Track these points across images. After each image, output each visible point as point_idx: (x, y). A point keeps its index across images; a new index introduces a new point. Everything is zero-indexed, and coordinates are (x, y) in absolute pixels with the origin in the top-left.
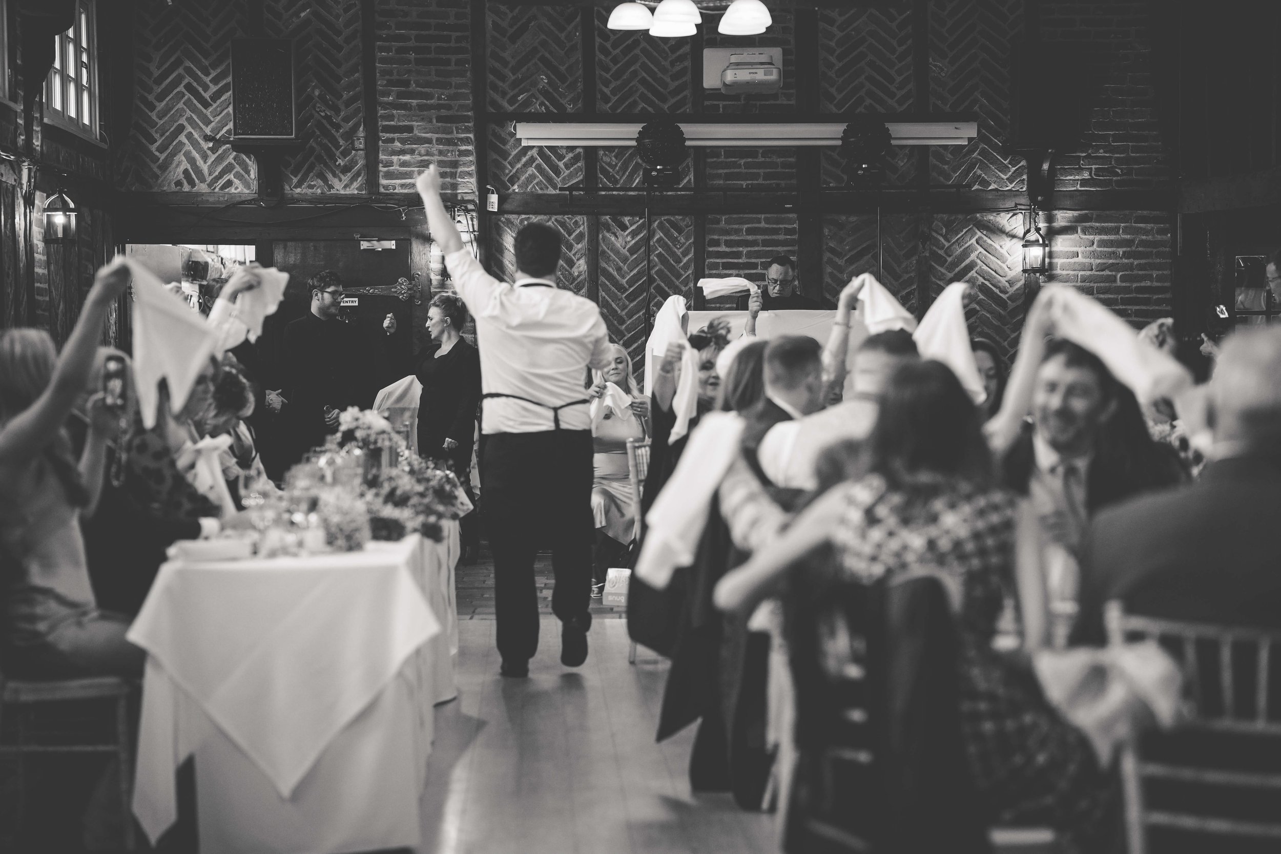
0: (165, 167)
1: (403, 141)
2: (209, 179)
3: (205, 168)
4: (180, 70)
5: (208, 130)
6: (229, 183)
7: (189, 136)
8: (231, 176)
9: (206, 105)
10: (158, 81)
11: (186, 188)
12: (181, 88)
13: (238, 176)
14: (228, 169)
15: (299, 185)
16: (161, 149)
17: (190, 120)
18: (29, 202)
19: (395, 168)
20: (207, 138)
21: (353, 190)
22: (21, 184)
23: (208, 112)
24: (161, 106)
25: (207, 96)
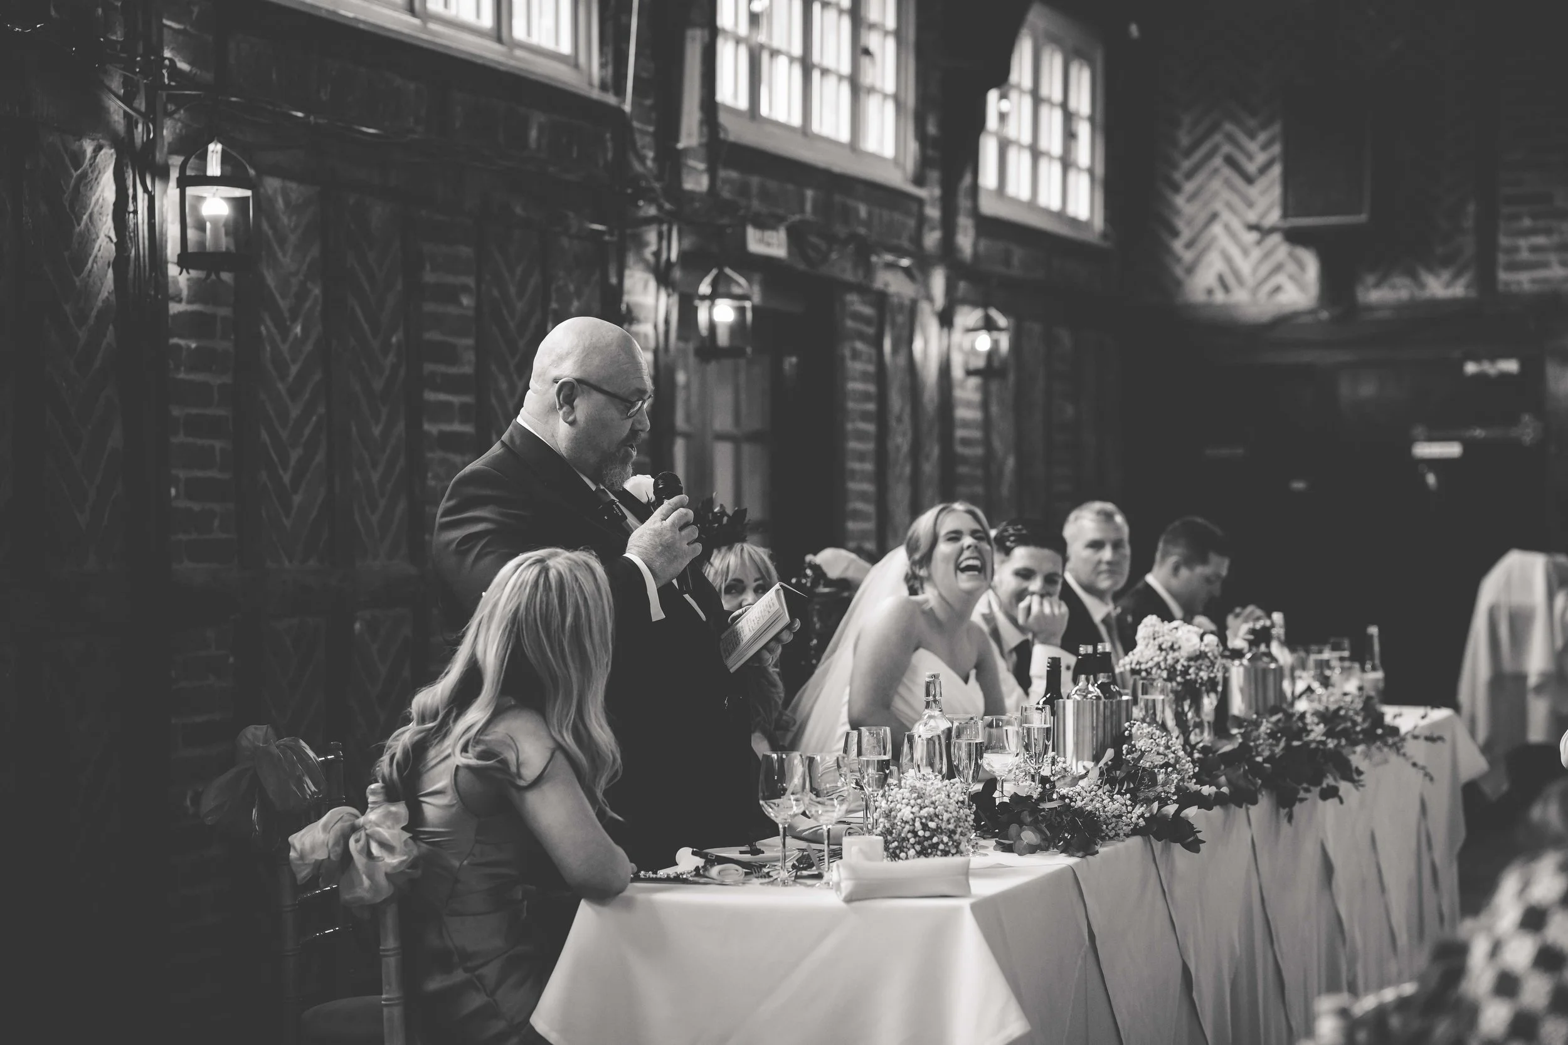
0: (1190, 270)
1: (1534, 216)
2: (1250, 281)
3: (1245, 266)
4: (1218, 138)
5: (1252, 217)
6: (1278, 289)
7: (1227, 227)
8: (1281, 279)
9: (1249, 180)
10: (1188, 153)
11: (1220, 297)
12: (1217, 161)
13: (1291, 277)
14: (1278, 268)
15: (1377, 285)
16: (1189, 245)
17: (1229, 206)
18: (946, 320)
19: (1525, 255)
20: (1252, 227)
21: (1458, 290)
22: (930, 298)
23: (1253, 192)
24: (1189, 187)
25: (1251, 168)
